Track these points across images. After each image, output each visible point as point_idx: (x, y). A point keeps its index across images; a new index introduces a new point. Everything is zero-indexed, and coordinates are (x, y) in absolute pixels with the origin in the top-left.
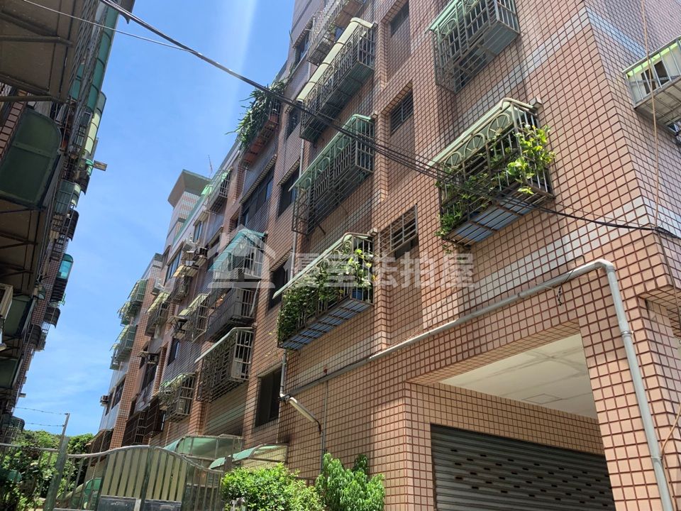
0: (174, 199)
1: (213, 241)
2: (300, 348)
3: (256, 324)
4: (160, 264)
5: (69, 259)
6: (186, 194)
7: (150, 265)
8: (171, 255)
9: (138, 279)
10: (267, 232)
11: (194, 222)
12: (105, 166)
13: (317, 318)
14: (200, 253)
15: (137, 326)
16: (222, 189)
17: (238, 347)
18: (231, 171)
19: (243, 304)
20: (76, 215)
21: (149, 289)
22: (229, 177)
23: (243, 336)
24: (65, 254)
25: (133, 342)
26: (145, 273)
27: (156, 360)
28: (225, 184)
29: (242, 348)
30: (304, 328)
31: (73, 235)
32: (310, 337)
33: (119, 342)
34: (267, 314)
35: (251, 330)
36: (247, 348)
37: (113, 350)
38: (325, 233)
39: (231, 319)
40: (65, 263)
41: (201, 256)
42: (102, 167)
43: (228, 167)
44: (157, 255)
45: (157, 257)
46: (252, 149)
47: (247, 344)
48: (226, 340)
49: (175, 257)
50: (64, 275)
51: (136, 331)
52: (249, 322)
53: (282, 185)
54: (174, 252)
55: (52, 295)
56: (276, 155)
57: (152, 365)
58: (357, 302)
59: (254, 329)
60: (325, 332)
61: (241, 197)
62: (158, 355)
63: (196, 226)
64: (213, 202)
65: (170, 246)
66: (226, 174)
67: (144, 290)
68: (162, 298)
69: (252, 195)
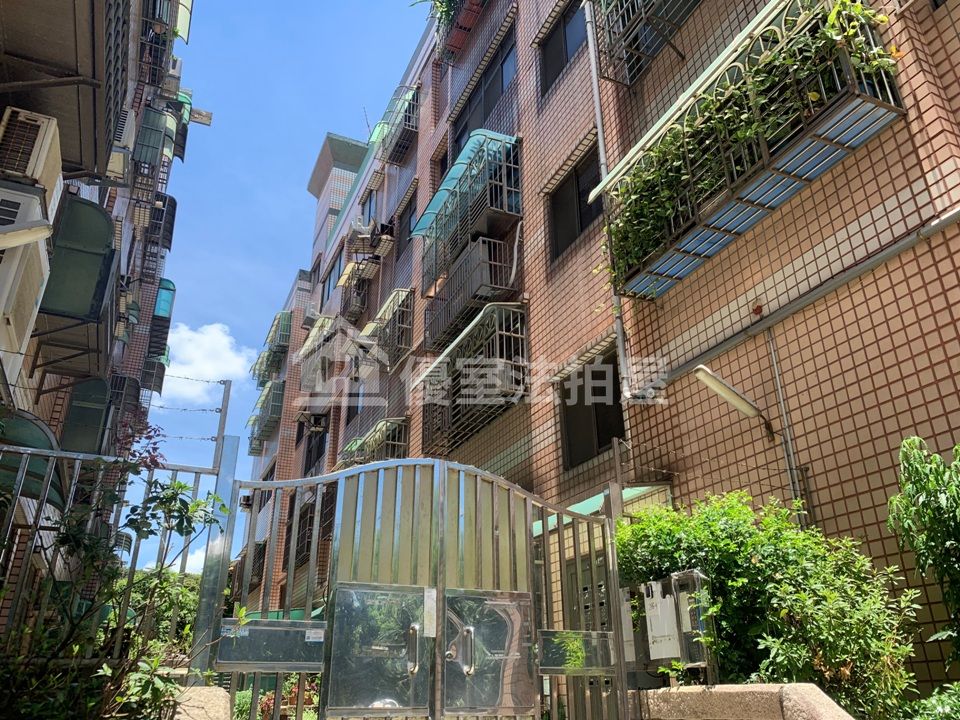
3: (526, 295)
4: (307, 285)
7: (292, 290)
8: (324, 267)
9: (278, 312)
10: (521, 135)
11: (358, 200)
12: (209, 116)
13: (733, 191)
14: (383, 232)
15: (284, 382)
16: (407, 118)
17: (501, 336)
18: (418, 88)
19: (491, 265)
20: (172, 204)
21: (297, 323)
22: (416, 98)
23: (508, 319)
24: (161, 279)
25: (281, 406)
26: (288, 301)
27: (323, 423)
28: (413, 106)
29: (508, 338)
31: (170, 242)
32: (697, 255)
33: (257, 412)
34: (550, 276)
35: (518, 307)
36: (516, 339)
37: (249, 428)
38: (683, 58)
39: (475, 297)
40: (164, 294)
41: (384, 237)
42: (205, 120)
43: (412, 81)
44: (302, 272)
45: (303, 275)
46: (461, 19)
47: (516, 331)
48: (470, 335)
49: (333, 267)
50: (161, 312)
51: (283, 390)
52: (513, 294)
53: (539, 44)
54: (328, 261)
55: (150, 347)
56: (515, 5)
57: (318, 433)
59: (525, 306)
61: (447, 112)
62: (326, 415)
63: (364, 205)
64: (390, 149)
65: (320, 254)
66: (409, 96)
67: (289, 328)
68: (322, 326)
69: (470, 100)
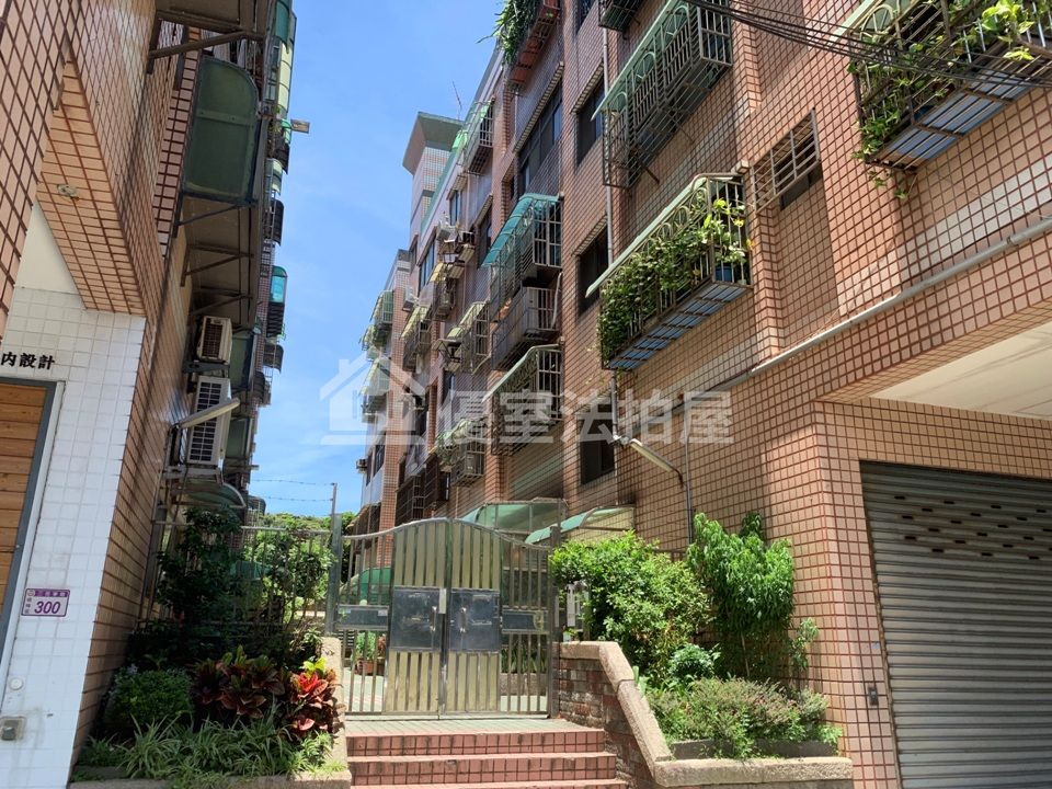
0: (412, 162)
1: (480, 220)
2: (637, 367)
3: (562, 338)
4: (407, 265)
5: (281, 273)
6: (428, 151)
7: (392, 271)
8: (421, 250)
9: (381, 292)
10: (562, 194)
11: (447, 193)
12: (308, 125)
13: (660, 320)
14: (465, 241)
15: (390, 359)
16: (483, 135)
17: (541, 374)
18: (493, 103)
19: (540, 311)
20: (280, 207)
21: (398, 304)
22: (490, 113)
23: (547, 357)
24: (274, 267)
26: (389, 280)
28: (486, 124)
29: (547, 375)
30: (640, 336)
31: (280, 236)
32: (652, 349)
34: (577, 321)
35: (556, 348)
36: (554, 375)
38: (658, 181)
39: (526, 334)
40: (277, 280)
41: (466, 245)
42: (304, 128)
43: (486, 97)
44: (401, 251)
45: (402, 255)
46: (522, 60)
47: (554, 369)
48: (522, 367)
49: (428, 252)
50: (277, 298)
52: (552, 336)
53: (577, 113)
54: (424, 245)
55: (268, 328)
56: (562, 64)
58: (725, 287)
59: (561, 347)
60: (675, 339)
61: (513, 143)
63: (451, 200)
64: (471, 158)
65: (417, 236)
66: (485, 109)
67: (391, 306)
68: (419, 314)
69: (531, 137)
